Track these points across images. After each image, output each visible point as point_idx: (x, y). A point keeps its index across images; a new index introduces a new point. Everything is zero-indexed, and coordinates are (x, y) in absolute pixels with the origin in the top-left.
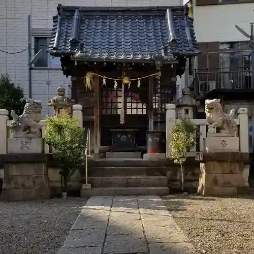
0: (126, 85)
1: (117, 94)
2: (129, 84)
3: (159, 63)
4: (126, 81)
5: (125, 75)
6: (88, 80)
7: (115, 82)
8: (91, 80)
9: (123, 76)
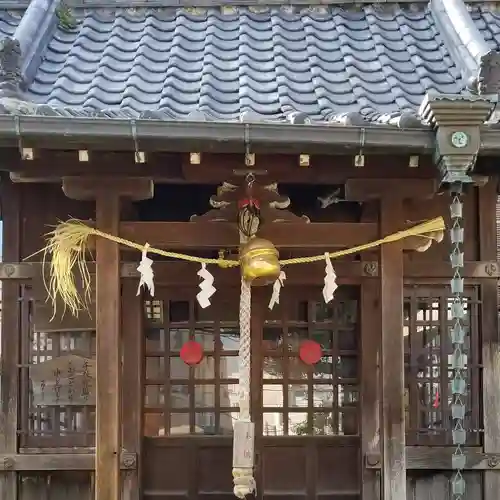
0: (261, 290)
1: (219, 344)
2: (277, 287)
3: (460, 139)
4: (260, 261)
5: (254, 229)
6: (61, 265)
7: (204, 273)
8: (75, 270)
9: (243, 240)
